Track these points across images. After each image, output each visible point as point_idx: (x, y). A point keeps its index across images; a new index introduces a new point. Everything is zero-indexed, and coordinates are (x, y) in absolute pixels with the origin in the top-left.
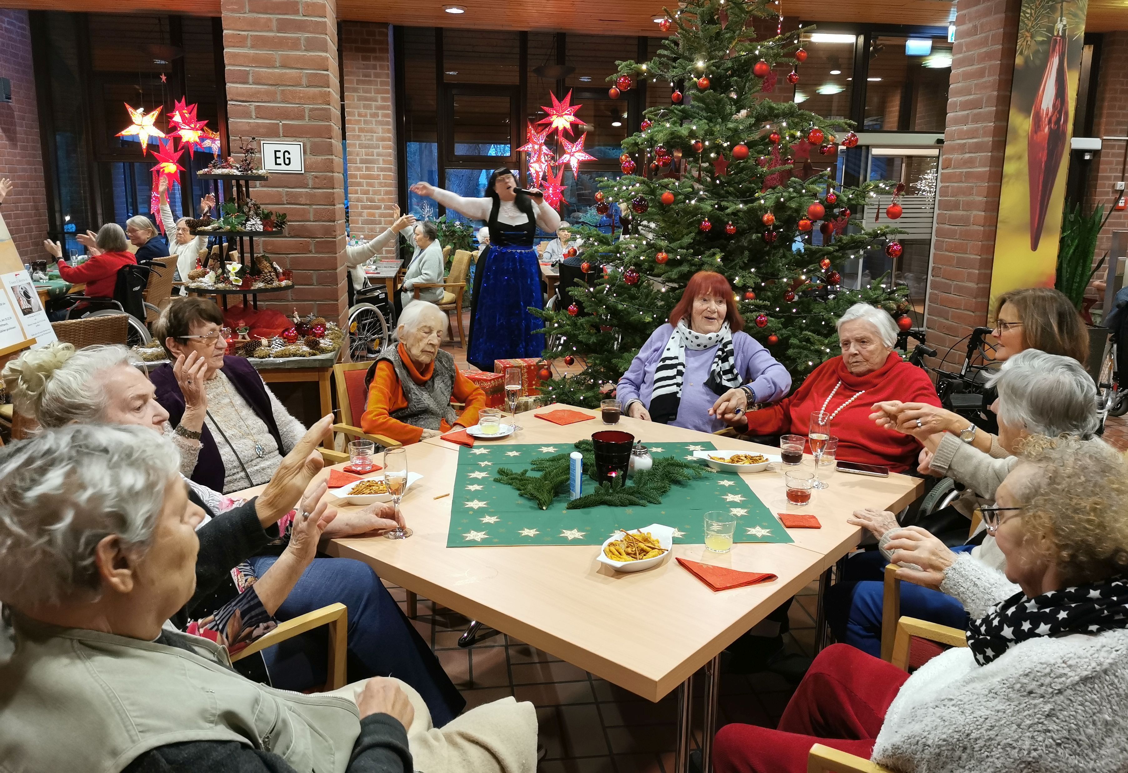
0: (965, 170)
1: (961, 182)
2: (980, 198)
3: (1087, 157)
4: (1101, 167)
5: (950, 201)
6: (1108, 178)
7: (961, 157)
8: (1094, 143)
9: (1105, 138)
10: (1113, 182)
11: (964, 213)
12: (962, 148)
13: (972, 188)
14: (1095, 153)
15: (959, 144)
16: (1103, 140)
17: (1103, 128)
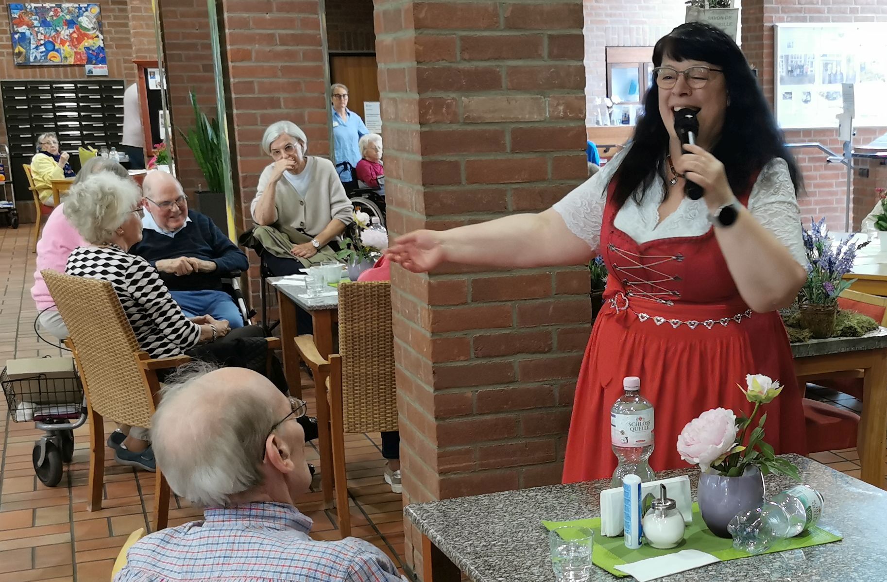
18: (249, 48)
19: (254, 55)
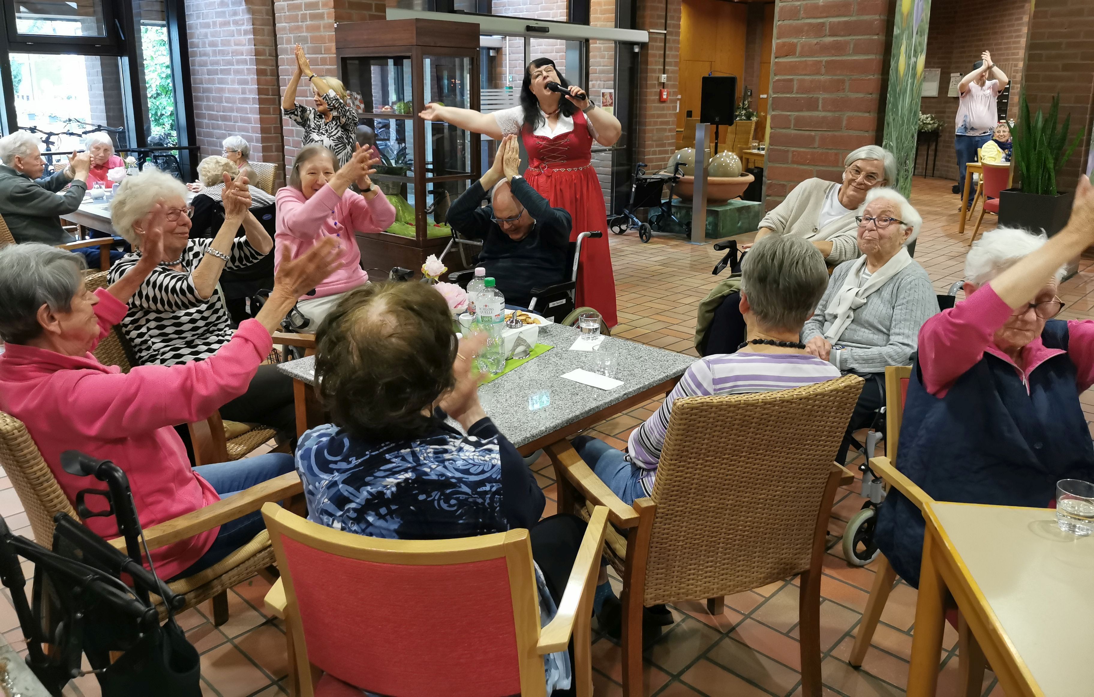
0: (826, 59)
1: (818, 73)
2: (861, 95)
3: (637, 50)
4: (650, 59)
5: (797, 99)
6: (654, 71)
7: (815, 41)
8: (641, 36)
9: (651, 31)
10: (657, 75)
11: (829, 114)
12: (818, 30)
13: (843, 81)
14: (643, 46)
15: (810, 24)
16: (649, 33)
17: (648, 20)
18: (795, 41)
19: (798, 49)
